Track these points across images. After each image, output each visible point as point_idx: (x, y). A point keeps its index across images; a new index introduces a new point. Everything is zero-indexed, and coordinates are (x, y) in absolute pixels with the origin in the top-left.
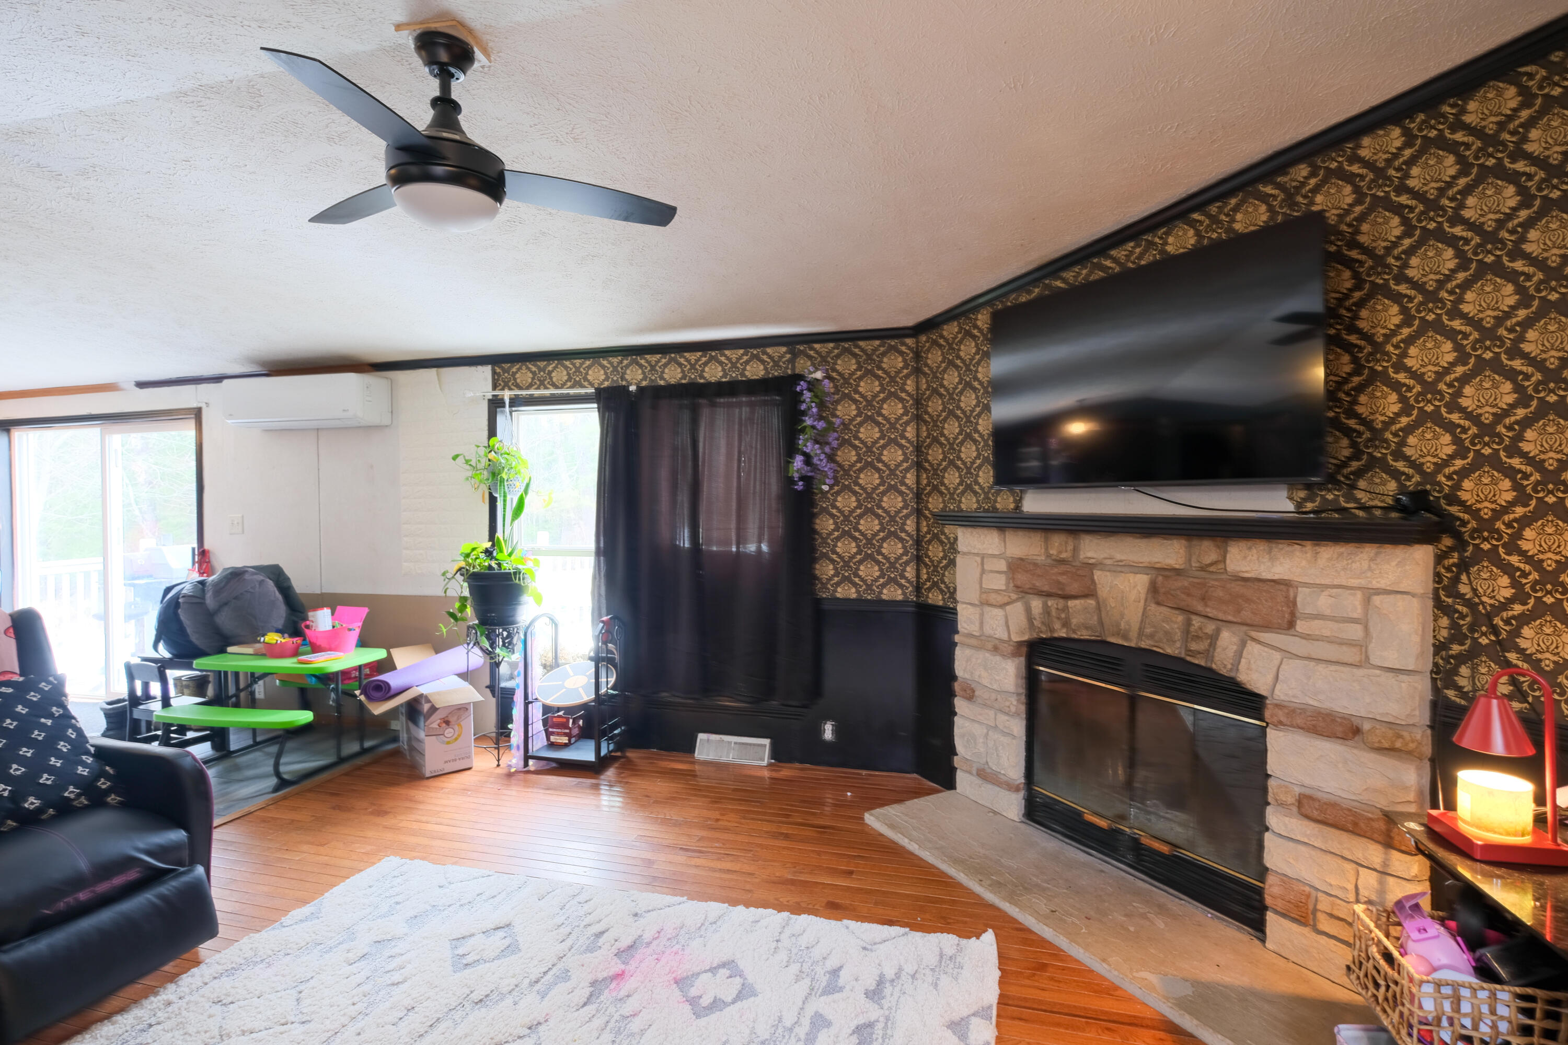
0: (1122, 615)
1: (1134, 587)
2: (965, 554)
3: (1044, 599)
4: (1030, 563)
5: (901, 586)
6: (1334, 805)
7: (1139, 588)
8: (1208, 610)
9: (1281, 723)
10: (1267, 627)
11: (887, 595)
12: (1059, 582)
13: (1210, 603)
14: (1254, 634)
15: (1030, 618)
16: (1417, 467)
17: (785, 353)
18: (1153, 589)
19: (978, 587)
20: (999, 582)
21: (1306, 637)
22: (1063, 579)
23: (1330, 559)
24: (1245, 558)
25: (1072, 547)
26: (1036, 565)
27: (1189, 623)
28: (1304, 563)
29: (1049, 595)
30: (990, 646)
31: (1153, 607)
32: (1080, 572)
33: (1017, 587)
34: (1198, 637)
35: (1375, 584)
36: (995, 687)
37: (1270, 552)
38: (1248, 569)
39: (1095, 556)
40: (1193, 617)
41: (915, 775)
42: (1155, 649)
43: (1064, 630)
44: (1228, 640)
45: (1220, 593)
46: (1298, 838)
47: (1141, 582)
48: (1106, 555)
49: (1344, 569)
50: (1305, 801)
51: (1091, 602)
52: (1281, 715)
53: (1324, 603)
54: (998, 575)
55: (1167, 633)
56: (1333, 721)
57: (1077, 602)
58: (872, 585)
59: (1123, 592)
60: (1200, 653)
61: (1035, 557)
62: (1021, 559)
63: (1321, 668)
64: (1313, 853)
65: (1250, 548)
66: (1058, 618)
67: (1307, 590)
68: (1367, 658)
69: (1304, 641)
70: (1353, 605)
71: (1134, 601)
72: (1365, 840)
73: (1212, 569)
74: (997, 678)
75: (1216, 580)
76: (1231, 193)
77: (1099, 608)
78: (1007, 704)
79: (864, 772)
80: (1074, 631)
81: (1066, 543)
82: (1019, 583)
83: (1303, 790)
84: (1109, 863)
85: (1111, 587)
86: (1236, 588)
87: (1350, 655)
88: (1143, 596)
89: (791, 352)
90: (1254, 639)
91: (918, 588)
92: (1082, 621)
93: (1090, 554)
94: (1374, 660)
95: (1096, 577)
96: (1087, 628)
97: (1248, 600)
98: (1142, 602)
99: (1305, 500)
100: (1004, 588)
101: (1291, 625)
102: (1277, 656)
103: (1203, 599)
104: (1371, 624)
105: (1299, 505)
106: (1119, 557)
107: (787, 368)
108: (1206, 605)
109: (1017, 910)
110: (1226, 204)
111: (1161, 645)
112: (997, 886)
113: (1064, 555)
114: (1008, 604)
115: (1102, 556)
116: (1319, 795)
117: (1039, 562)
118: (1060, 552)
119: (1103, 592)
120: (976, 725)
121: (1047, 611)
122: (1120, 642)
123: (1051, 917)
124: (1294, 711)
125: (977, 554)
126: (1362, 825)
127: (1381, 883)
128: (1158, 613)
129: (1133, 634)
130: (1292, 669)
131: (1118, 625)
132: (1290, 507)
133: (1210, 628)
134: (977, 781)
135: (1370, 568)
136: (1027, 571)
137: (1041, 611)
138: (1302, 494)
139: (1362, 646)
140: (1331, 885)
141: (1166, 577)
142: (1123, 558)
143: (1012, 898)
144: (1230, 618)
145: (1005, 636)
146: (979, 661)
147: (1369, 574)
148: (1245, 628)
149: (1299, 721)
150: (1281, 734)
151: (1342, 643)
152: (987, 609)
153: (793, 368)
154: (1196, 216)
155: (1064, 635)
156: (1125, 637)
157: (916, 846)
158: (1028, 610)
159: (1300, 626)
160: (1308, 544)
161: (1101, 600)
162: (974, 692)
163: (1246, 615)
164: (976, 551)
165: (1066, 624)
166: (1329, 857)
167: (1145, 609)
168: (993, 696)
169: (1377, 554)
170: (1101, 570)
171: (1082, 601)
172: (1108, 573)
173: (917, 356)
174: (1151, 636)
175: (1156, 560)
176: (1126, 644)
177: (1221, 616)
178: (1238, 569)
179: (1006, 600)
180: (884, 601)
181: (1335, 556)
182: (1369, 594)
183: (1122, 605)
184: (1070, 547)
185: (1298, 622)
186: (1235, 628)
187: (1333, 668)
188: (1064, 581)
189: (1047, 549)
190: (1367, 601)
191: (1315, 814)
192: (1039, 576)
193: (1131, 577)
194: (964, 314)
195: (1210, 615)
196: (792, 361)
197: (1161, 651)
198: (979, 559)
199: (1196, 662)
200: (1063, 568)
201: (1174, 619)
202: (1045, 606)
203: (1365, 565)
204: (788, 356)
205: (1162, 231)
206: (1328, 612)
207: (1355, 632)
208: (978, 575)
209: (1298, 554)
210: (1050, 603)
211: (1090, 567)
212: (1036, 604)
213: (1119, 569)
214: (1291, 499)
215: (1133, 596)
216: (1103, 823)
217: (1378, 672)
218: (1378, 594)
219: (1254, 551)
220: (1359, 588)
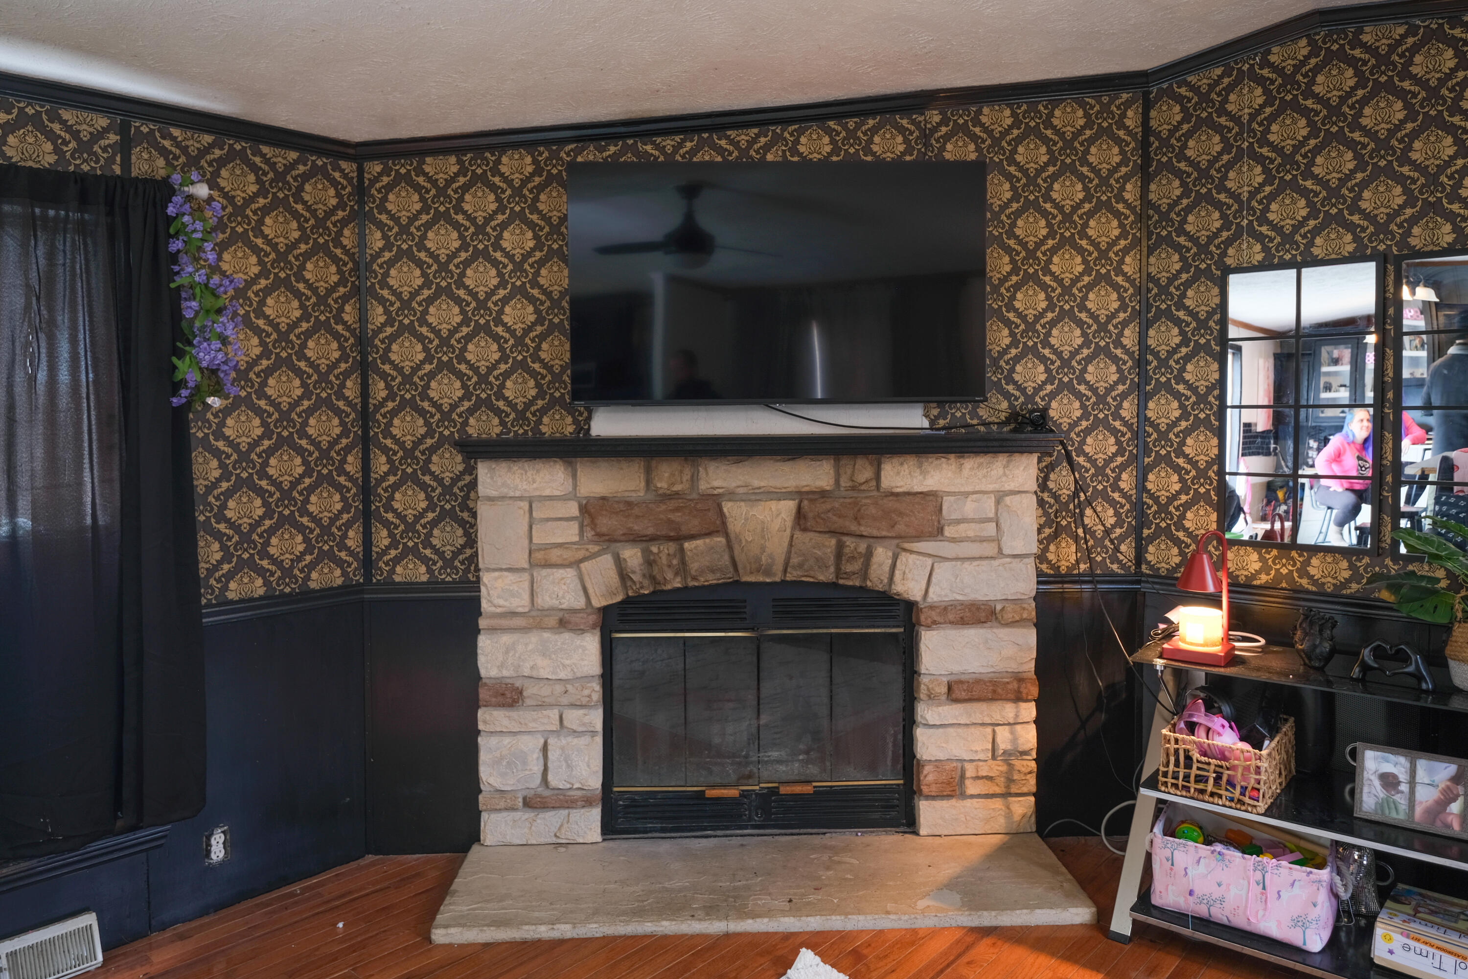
0: (763, 549)
1: (778, 515)
2: (490, 499)
3: (644, 545)
4: (618, 502)
5: (340, 563)
6: (978, 682)
7: (783, 515)
8: (862, 528)
9: (935, 622)
10: (919, 537)
11: (316, 580)
12: (670, 522)
13: (862, 522)
14: (907, 545)
15: (624, 575)
16: (1022, 390)
17: (106, 130)
18: (800, 515)
19: (526, 542)
20: (570, 533)
21: (953, 540)
22: (677, 517)
23: (972, 469)
24: (898, 473)
25: (689, 477)
26: (629, 504)
27: (840, 546)
28: (950, 474)
29: (653, 539)
30: (552, 621)
31: (798, 534)
32: (699, 506)
33: (599, 535)
34: (853, 558)
35: (1007, 488)
36: (562, 675)
37: (920, 467)
38: (902, 483)
39: (724, 484)
40: (845, 538)
41: (370, 858)
42: (804, 579)
43: (678, 579)
44: (882, 555)
45: (873, 510)
46: (951, 722)
47: (788, 508)
48: (740, 483)
49: (984, 476)
50: (955, 687)
51: (720, 540)
52: (934, 615)
53: (969, 508)
54: (565, 523)
55: (817, 559)
56: (978, 609)
57: (699, 542)
58: (292, 567)
59: (763, 522)
60: (854, 573)
61: (627, 494)
62: (604, 498)
63: (966, 564)
64: (960, 730)
65: (902, 464)
66: (669, 566)
67: (952, 498)
68: (1000, 550)
69: (952, 545)
70: (988, 506)
71: (779, 531)
72: (1000, 702)
73: (863, 487)
74: (567, 662)
75: (867, 497)
76: (872, 113)
77: (730, 546)
78: (586, 692)
79: (296, 888)
80: (694, 578)
81: (681, 472)
82: (604, 530)
83: (950, 678)
84: (731, 836)
85: (746, 519)
86: (890, 503)
87: (990, 549)
88: (789, 524)
89: (124, 130)
90: (905, 550)
91: (368, 562)
92: (707, 564)
93: (716, 484)
94: (1006, 551)
95: (725, 510)
96: (713, 571)
97: (901, 514)
98: (788, 531)
99: (937, 417)
100: (576, 539)
101: (940, 530)
102: (929, 561)
103: (856, 519)
104: (1002, 521)
105: (932, 422)
106: (756, 483)
107: (111, 161)
108: (860, 524)
109: (766, 920)
110: (863, 123)
111: (812, 573)
112: (711, 911)
113: (677, 488)
114: (582, 561)
115: (734, 485)
116: (963, 678)
117: (632, 499)
118: (673, 484)
119: (735, 526)
120: (525, 738)
121: (649, 562)
122: (761, 579)
123: (794, 907)
124: (945, 608)
125: (521, 498)
126: (1000, 691)
127: (1012, 733)
128: (804, 539)
129: (778, 567)
130: (943, 572)
131: (758, 560)
132: (926, 424)
133: (863, 547)
134: (529, 815)
135: (1005, 474)
136: (617, 513)
137: (641, 560)
138: (935, 412)
139: (997, 540)
140: (976, 752)
141: (811, 501)
142: (762, 484)
143: (744, 913)
144: (884, 533)
145: (581, 603)
146: (530, 647)
147: (1004, 479)
148: (896, 541)
149: (951, 617)
150: (934, 633)
151: (982, 540)
152: (541, 574)
153: (126, 164)
154: (831, 124)
155: (679, 585)
156: (768, 572)
157: (568, 927)
158: (619, 563)
159: (948, 532)
160: (952, 456)
161: (732, 536)
162: (521, 693)
163: (901, 528)
164: (518, 494)
165: (683, 569)
166: (972, 730)
167: (792, 537)
168: (559, 688)
169: (1008, 462)
170: (730, 500)
171: (707, 540)
172: (743, 504)
173: (361, 191)
174: (800, 566)
175: (805, 483)
176: (768, 580)
177: (875, 533)
178: (893, 484)
179: (581, 554)
180: (314, 591)
181: (976, 465)
182: (1000, 497)
183: (763, 537)
184: (686, 477)
185: (946, 528)
186: (887, 542)
187: (976, 563)
188: (678, 519)
189: (648, 482)
190: (998, 502)
191: (964, 695)
192: (637, 517)
193: (773, 505)
194: (479, 150)
195: (864, 534)
196: (125, 147)
197: (811, 580)
198: (525, 505)
199: (850, 583)
200: (673, 504)
201: (827, 543)
202: (646, 552)
203: (1001, 471)
204: (113, 138)
205: (793, 127)
206: (971, 516)
207: (990, 529)
208: (526, 528)
209: (944, 466)
210: (655, 549)
211: (715, 500)
212: (632, 555)
213: (753, 497)
214: (926, 416)
215: (776, 525)
216: (733, 792)
217: (1008, 560)
218: (1007, 495)
219: (906, 466)
220: (992, 492)
